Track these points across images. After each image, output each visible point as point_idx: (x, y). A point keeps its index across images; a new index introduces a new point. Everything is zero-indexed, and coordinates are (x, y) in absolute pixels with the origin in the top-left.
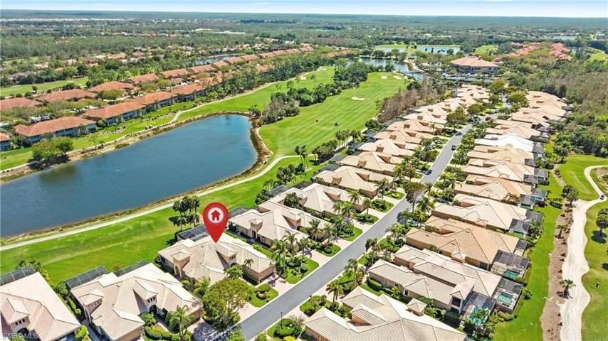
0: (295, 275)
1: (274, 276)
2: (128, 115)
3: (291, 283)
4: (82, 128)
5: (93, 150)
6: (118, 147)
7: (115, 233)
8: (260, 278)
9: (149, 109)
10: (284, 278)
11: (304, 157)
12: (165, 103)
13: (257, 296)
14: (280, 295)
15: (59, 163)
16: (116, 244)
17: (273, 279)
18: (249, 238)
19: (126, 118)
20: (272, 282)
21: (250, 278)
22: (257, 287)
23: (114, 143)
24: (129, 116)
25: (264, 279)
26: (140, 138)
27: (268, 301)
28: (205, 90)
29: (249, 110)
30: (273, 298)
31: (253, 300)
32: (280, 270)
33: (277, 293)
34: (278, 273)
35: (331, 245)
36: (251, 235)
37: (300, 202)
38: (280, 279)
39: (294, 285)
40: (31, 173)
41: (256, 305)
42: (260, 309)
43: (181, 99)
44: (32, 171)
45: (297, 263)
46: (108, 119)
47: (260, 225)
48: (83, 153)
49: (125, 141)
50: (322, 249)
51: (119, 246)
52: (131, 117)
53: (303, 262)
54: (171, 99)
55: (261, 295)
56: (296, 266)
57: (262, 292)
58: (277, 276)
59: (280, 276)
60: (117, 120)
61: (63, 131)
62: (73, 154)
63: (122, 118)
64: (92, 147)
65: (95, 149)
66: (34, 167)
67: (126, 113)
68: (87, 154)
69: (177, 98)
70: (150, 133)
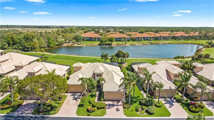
0: (137, 111)
2: (146, 38)
3: (126, 114)
4: (125, 38)
8: (105, 97)
9: (156, 39)
10: (124, 108)
15: (108, 45)
17: (115, 104)
19: (144, 40)
20: (112, 106)
22: (98, 102)
23: (131, 44)
26: (143, 44)
27: (88, 115)
30: (96, 115)
31: (82, 108)
34: (124, 103)
37: (195, 70)
38: (121, 107)
41: (78, 113)
42: (76, 116)
43: (174, 38)
45: (148, 104)
46: (137, 38)
48: (117, 44)
49: (136, 44)
50: (189, 106)
52: (147, 40)
53: (156, 105)
54: (169, 37)
58: (120, 104)
59: (123, 105)
60: (140, 39)
61: (118, 38)
62: (114, 44)
63: (142, 39)
64: (122, 44)
65: (123, 44)
66: (99, 45)
67: (145, 37)
68: (118, 45)
69: (172, 38)
70: (149, 44)
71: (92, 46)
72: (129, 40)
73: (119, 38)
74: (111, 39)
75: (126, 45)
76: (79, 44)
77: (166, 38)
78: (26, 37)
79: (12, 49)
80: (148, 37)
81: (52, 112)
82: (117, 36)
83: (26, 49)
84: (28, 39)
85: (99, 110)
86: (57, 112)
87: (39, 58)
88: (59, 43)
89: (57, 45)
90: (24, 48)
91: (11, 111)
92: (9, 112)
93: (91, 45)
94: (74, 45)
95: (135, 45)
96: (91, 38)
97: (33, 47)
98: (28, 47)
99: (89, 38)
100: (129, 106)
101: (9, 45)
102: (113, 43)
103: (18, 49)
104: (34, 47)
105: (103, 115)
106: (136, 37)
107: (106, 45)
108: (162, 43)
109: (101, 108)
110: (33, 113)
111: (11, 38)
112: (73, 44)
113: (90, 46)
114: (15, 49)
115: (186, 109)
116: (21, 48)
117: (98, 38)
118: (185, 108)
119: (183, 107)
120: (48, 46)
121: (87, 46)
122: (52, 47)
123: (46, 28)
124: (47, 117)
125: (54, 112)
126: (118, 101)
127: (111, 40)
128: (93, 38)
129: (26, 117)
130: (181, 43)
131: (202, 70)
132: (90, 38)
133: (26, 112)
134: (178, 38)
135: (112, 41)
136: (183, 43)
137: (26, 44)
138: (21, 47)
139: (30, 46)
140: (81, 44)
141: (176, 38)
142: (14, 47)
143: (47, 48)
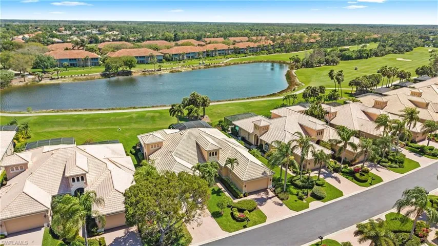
0: (301, 199)
1: (267, 193)
3: (292, 208)
4: (152, 56)
5: (152, 71)
6: (172, 72)
7: (117, 118)
8: (245, 190)
9: (208, 54)
10: (282, 199)
11: (339, 83)
12: (223, 53)
13: (232, 214)
14: (267, 223)
15: (123, 76)
16: (113, 127)
17: (264, 197)
18: (251, 144)
19: (188, 58)
20: (262, 201)
21: (231, 186)
22: (236, 201)
23: (171, 69)
24: (191, 56)
25: (251, 194)
26: (193, 69)
27: (245, 227)
28: (257, 48)
29: (290, 59)
30: (255, 223)
31: (223, 218)
32: (280, 188)
33: (264, 218)
34: (274, 191)
35: (367, 172)
36: (253, 141)
37: (327, 117)
38: (276, 199)
39: (295, 213)
40: (99, 78)
41: (225, 228)
42: (227, 235)
43: (237, 52)
44: (101, 77)
45: (309, 184)
46: (174, 55)
47: (266, 128)
48: (144, 71)
49: (180, 69)
50: (351, 175)
51: (114, 129)
52: (193, 58)
53: (317, 185)
54: (228, 50)
55: (237, 214)
56: (304, 187)
57: (241, 211)
58: (271, 194)
59: (277, 196)
60: (181, 57)
62: (137, 71)
63: (185, 57)
65: (154, 71)
66: (104, 75)
68: (147, 73)
69: (233, 51)
70: (202, 67)
71: (88, 79)
73: (140, 57)
74: (129, 62)
75: (162, 72)
76: (52, 79)
77: (223, 52)
80: (194, 53)
82: (135, 52)
85: (252, 213)
93: (85, 77)
94: (40, 81)
95: (179, 71)
96: (75, 59)
99: (70, 60)
102: (133, 70)
106: (173, 53)
107: (118, 74)
108: (223, 64)
109: (252, 210)
112: (37, 79)
113: (84, 79)
115: (352, 179)
117: (92, 59)
118: (350, 178)
119: (347, 178)
121: (76, 81)
126: (265, 191)
127: (129, 64)
128: (79, 59)
130: (253, 62)
131: (336, 116)
132: (73, 59)
134: (242, 52)
135: (131, 66)
136: (256, 62)
140: (60, 77)
141: (240, 52)
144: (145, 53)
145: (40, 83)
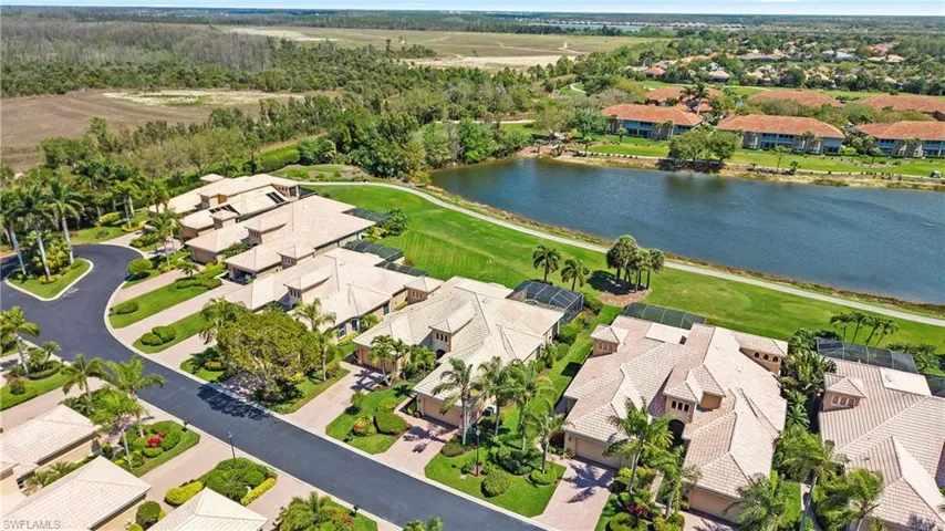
4: (810, 140)
5: (772, 171)
19: (931, 154)
23: (823, 175)
40: (655, 169)
59: (448, 443)
60: (904, 148)
61: (775, 135)
62: (736, 165)
63: (920, 149)
64: (775, 169)
65: (776, 173)
66: (663, 165)
67: (939, 142)
68: (753, 174)
71: (629, 167)
72: (836, 150)
73: (781, 136)
75: (795, 179)
76: (578, 155)
78: (387, 126)
79: (346, 164)
81: (284, 406)
83: (380, 169)
84: (393, 131)
85: (380, 435)
86: (294, 411)
87: (374, 223)
88: (502, 146)
89: (495, 154)
90: (376, 165)
91: (219, 378)
92: (215, 379)
94: (559, 155)
96: (650, 124)
97: (399, 163)
98: (385, 160)
99: (642, 123)
100: (461, 449)
101: (340, 148)
102: (729, 161)
103: (359, 166)
104: (404, 165)
105: (377, 452)
106: (880, 137)
107: (692, 166)
109: (387, 434)
110: (250, 398)
111: (349, 125)
112: (556, 153)
113: (621, 165)
114: (354, 163)
116: (368, 161)
117: (681, 126)
120: (459, 156)
122: (476, 162)
123: (546, 33)
124: (268, 416)
125: (288, 405)
126: (450, 427)
128: (656, 124)
129: (234, 400)
131: (851, 406)
132: (646, 123)
133: (242, 389)
137: (383, 153)
138: (370, 158)
139: (391, 160)
140: (589, 153)
142: (350, 157)
143: (454, 164)
144: (798, 128)
145: (558, 159)
